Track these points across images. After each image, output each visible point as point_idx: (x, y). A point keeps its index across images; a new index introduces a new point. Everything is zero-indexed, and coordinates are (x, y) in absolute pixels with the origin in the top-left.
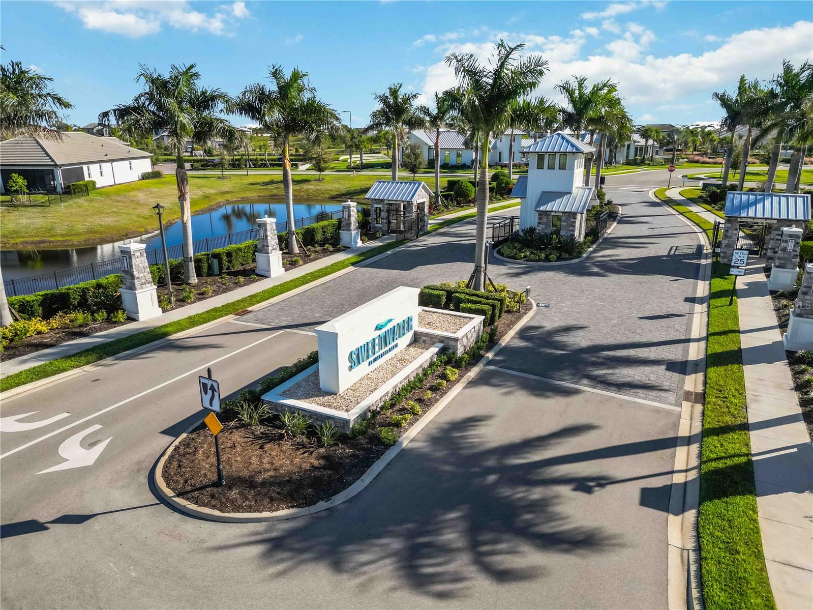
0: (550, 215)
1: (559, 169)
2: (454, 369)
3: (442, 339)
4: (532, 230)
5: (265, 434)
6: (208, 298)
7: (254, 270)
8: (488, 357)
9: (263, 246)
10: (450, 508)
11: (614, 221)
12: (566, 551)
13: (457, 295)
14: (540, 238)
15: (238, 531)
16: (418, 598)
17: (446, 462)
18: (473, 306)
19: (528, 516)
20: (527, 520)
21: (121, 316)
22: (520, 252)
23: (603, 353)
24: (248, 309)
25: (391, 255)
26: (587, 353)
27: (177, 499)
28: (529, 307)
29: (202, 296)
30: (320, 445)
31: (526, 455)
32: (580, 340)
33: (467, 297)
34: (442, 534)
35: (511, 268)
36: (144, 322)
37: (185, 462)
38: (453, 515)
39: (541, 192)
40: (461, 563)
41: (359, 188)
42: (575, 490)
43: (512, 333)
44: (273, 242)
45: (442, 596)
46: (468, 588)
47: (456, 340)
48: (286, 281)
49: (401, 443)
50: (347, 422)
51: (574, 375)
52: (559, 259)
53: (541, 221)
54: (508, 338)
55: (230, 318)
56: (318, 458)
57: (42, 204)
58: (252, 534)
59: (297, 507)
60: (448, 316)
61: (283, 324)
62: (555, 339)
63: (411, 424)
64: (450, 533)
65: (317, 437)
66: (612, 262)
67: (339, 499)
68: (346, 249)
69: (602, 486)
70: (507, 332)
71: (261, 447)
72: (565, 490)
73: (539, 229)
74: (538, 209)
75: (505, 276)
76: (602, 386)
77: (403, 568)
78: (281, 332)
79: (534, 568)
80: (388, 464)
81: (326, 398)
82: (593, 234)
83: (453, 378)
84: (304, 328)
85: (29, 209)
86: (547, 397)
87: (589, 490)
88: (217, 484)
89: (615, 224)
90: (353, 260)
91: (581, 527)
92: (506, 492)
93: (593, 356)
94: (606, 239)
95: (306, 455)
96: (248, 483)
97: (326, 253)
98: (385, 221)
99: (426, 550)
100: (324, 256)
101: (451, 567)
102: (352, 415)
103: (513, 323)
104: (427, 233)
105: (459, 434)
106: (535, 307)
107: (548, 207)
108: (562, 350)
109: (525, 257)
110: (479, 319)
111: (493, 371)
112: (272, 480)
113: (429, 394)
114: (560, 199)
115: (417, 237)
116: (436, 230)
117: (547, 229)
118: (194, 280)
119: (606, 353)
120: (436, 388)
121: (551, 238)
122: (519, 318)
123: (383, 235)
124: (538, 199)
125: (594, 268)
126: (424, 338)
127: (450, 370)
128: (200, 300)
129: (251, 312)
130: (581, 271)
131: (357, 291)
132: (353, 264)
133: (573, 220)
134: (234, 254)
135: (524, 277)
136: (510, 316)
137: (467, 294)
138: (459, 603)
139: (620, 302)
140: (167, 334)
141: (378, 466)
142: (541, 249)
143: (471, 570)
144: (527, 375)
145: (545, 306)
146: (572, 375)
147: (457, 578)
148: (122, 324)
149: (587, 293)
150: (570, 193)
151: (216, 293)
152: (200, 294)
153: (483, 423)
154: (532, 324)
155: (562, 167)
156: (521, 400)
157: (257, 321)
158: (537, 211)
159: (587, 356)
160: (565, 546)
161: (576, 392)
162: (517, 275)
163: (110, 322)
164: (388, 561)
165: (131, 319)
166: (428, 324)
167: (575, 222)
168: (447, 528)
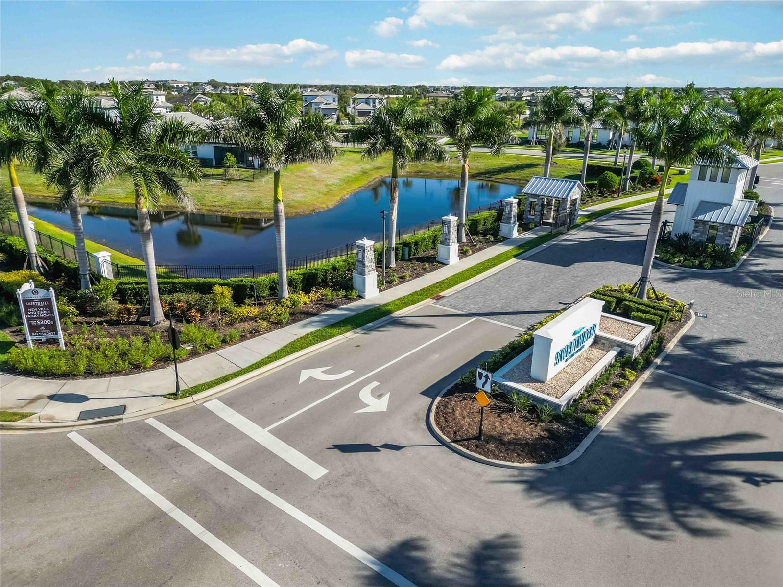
0: (707, 224)
1: (721, 181)
2: (632, 371)
3: (620, 344)
4: (685, 236)
5: (497, 406)
6: (407, 281)
7: (435, 258)
8: (656, 363)
9: (446, 239)
10: (649, 481)
11: (767, 225)
12: (742, 524)
13: (627, 303)
14: (694, 245)
15: (500, 472)
16: (637, 536)
17: (637, 446)
18: (643, 316)
19: (709, 495)
20: (708, 498)
21: (354, 294)
22: (674, 257)
23: (762, 368)
24: (440, 294)
25: (547, 248)
26: (746, 367)
27: (453, 444)
28: (688, 318)
29: (402, 279)
30: (540, 420)
31: (701, 450)
32: (740, 354)
33: (636, 305)
34: (645, 498)
35: (665, 273)
36: (369, 300)
37: (450, 419)
38: (651, 486)
39: (699, 201)
40: (663, 519)
41: (497, 167)
42: (745, 481)
43: (676, 340)
44: (454, 237)
45: (654, 537)
46: (672, 536)
47: (633, 346)
48: (463, 270)
49: (601, 426)
50: (559, 406)
51: (736, 386)
52: (713, 267)
53: (697, 229)
54: (672, 346)
55: (429, 301)
56: (543, 430)
57: (247, 179)
58: (510, 476)
59: (537, 462)
60: (621, 323)
61: (474, 311)
62: (716, 350)
63: (605, 413)
64: (651, 498)
65: (536, 414)
66: (766, 274)
67: (565, 461)
68: (505, 240)
69: (768, 482)
70: (671, 340)
71: (499, 416)
72: (737, 480)
73: (694, 236)
74: (696, 218)
75: (660, 281)
76: (762, 399)
77: (623, 515)
78: (474, 319)
79: (718, 530)
80: (593, 441)
81: (537, 384)
82: (747, 241)
83: (632, 379)
84: (491, 317)
85: (239, 183)
86: (715, 403)
87: (757, 484)
88: (478, 438)
89: (768, 228)
90: (515, 252)
91: (753, 509)
92: (690, 475)
93: (752, 371)
94: (758, 246)
95: (533, 426)
96: (499, 440)
97: (489, 243)
98: (538, 213)
99: (636, 507)
100: (488, 247)
101: (657, 520)
102: (562, 401)
103: (676, 331)
104: (576, 226)
105: (643, 426)
106: (694, 317)
107: (707, 217)
108: (723, 362)
109: (678, 262)
110: (650, 328)
111: (664, 375)
112: (515, 441)
113: (615, 391)
114: (719, 211)
115: (568, 230)
116: (584, 223)
117: (702, 237)
118: (393, 265)
119: (764, 368)
120: (618, 386)
121: (706, 247)
122: (681, 326)
123: (536, 226)
124: (695, 209)
125: (748, 278)
126: (603, 341)
127: (629, 372)
128: (401, 282)
129: (443, 297)
130: (736, 281)
131: (526, 285)
132: (515, 256)
133: (731, 231)
134: (420, 244)
135: (679, 283)
136: (672, 324)
137: (635, 302)
138: (666, 544)
139: (776, 318)
140: (390, 312)
141: (586, 442)
142: (695, 256)
143: (672, 525)
144: (693, 382)
145: (703, 316)
146: (735, 386)
147: (663, 528)
148: (355, 300)
149: (743, 306)
150: (730, 205)
151: (412, 277)
152: (400, 277)
153: (662, 419)
154: (692, 333)
155: (725, 180)
156: (691, 402)
157: (451, 306)
158: (695, 220)
159: (747, 369)
160: (740, 520)
161: (740, 402)
162: (672, 280)
163: (348, 298)
164: (610, 509)
165: (360, 297)
166: (605, 328)
167: (732, 233)
168: (650, 494)
